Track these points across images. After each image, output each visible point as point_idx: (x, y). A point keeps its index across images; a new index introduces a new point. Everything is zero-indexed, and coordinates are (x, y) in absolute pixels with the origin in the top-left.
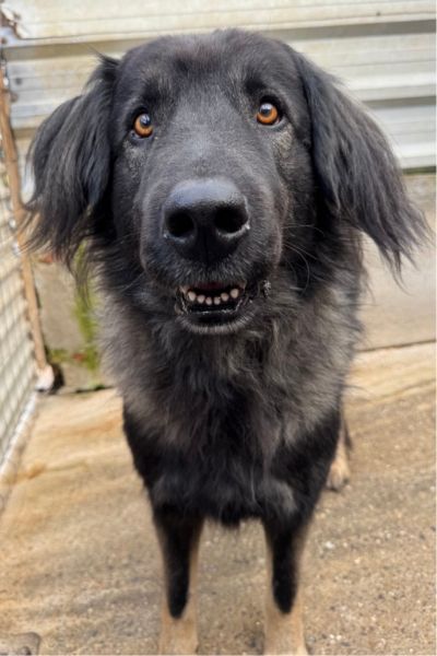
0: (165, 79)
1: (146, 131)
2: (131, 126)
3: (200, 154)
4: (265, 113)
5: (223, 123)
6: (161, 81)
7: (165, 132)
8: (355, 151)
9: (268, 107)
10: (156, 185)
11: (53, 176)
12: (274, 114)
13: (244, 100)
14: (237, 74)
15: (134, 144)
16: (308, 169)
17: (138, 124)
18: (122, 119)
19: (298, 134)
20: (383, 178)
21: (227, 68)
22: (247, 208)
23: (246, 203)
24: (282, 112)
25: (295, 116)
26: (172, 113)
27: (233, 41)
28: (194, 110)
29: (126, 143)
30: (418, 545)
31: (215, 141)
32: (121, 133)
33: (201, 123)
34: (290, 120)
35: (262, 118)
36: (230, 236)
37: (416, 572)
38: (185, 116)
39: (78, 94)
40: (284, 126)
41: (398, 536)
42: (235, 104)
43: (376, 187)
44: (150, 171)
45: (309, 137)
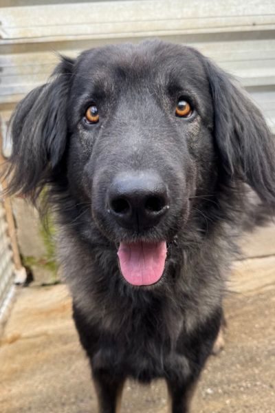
0: (109, 84)
1: (94, 119)
2: (84, 114)
3: (135, 149)
4: (181, 108)
5: (152, 120)
6: (106, 84)
7: (108, 124)
8: (246, 132)
9: (183, 103)
10: (102, 170)
11: (25, 143)
12: (187, 109)
13: (166, 100)
14: (161, 81)
15: (86, 128)
16: (210, 146)
17: (89, 113)
18: (77, 109)
19: (204, 122)
20: (265, 150)
21: (155, 74)
22: (168, 193)
23: (168, 190)
24: (193, 107)
25: (202, 110)
26: (114, 109)
27: (160, 53)
28: (131, 107)
29: (80, 127)
30: (268, 391)
31: (146, 136)
32: (76, 119)
33: (135, 118)
34: (199, 113)
35: (180, 112)
36: (155, 213)
37: (266, 410)
38: (123, 112)
39: (44, 82)
40: (195, 118)
41: (256, 385)
42: (159, 104)
43: (260, 156)
44: (98, 154)
45: (212, 123)
